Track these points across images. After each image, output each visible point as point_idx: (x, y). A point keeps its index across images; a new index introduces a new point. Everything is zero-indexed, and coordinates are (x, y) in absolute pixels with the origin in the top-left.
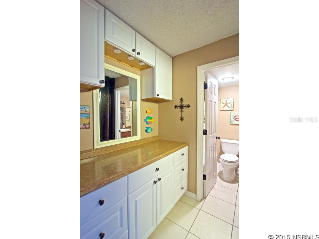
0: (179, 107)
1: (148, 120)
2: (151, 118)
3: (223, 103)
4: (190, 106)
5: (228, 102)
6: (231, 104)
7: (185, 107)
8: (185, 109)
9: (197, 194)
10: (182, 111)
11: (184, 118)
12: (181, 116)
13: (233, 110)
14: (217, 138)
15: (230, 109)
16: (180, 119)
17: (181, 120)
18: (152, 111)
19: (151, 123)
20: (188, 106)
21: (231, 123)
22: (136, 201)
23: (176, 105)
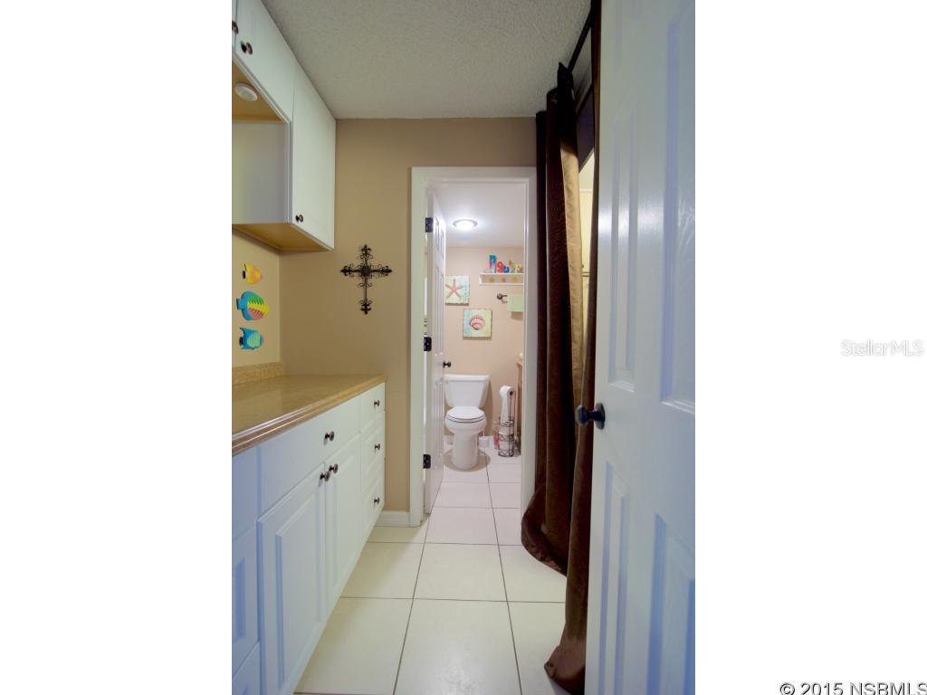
0: (356, 271)
1: (250, 305)
2: (260, 301)
3: (447, 286)
4: (390, 271)
5: (457, 285)
6: (464, 289)
7: (376, 274)
8: (375, 280)
9: (411, 510)
10: (365, 285)
11: (372, 306)
12: (362, 298)
13: (467, 305)
14: (444, 364)
15: (462, 302)
16: (360, 306)
17: (362, 310)
18: (261, 277)
19: (259, 314)
20: (386, 271)
21: (465, 335)
22: (278, 540)
23: (348, 264)
